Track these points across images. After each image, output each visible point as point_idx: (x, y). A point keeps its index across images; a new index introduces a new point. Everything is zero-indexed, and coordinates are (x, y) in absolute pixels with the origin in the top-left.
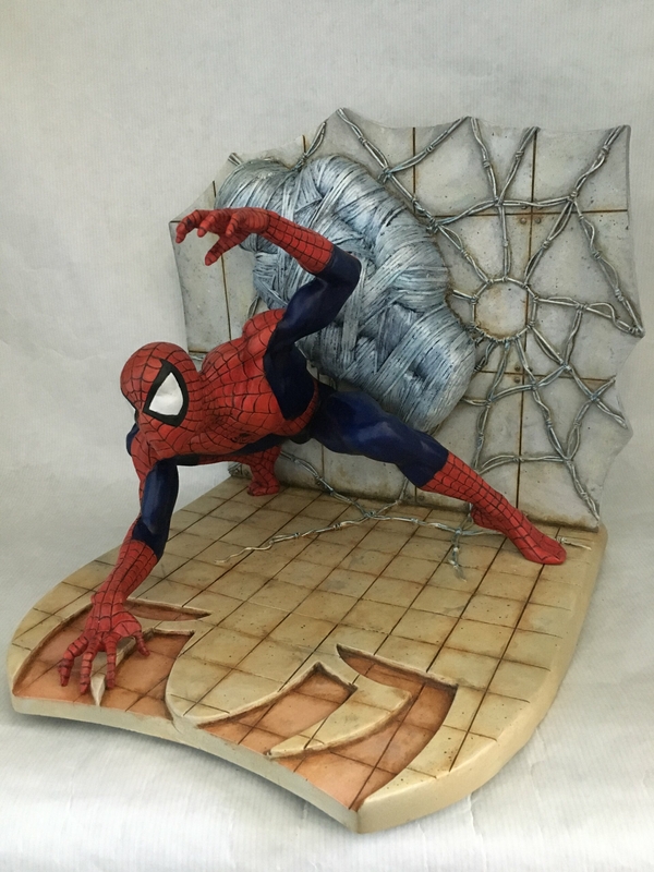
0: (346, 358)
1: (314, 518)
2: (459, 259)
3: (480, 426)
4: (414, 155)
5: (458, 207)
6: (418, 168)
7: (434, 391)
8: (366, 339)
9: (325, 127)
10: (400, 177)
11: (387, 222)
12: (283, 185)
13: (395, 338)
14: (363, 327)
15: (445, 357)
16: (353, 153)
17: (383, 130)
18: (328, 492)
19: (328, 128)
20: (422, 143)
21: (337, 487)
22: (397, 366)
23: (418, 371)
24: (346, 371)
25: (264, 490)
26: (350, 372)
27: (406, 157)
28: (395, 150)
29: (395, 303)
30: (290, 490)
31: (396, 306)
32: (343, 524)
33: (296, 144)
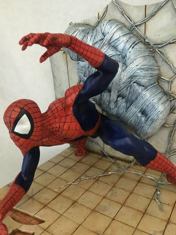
0: (112, 106)
1: (98, 169)
2: (164, 63)
3: (171, 136)
4: (145, 17)
5: (164, 40)
6: (147, 23)
7: (151, 122)
8: (121, 98)
9: (107, 8)
10: (138, 27)
11: (132, 47)
12: (88, 33)
13: (134, 98)
14: (120, 93)
15: (157, 107)
16: (119, 18)
17: (132, 7)
18: (105, 156)
19: (108, 8)
20: (149, 12)
21: (109, 154)
22: (134, 110)
23: (143, 112)
24: (112, 111)
25: (81, 154)
26: (114, 111)
27: (142, 19)
28: (137, 16)
29: (134, 82)
30: (91, 154)
31: (135, 84)
32: (110, 173)
33: (95, 16)
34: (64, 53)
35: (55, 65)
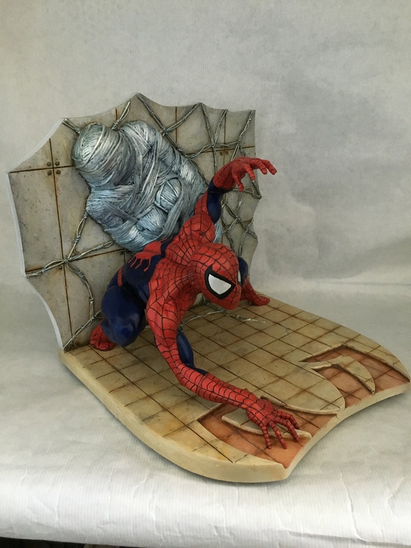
4: (176, 122)
5: (196, 149)
6: (178, 129)
9: (130, 104)
10: (170, 133)
17: (161, 107)
20: (180, 115)
27: (172, 123)
28: (167, 119)
33: (111, 114)
34: (50, 174)
35: (26, 201)
